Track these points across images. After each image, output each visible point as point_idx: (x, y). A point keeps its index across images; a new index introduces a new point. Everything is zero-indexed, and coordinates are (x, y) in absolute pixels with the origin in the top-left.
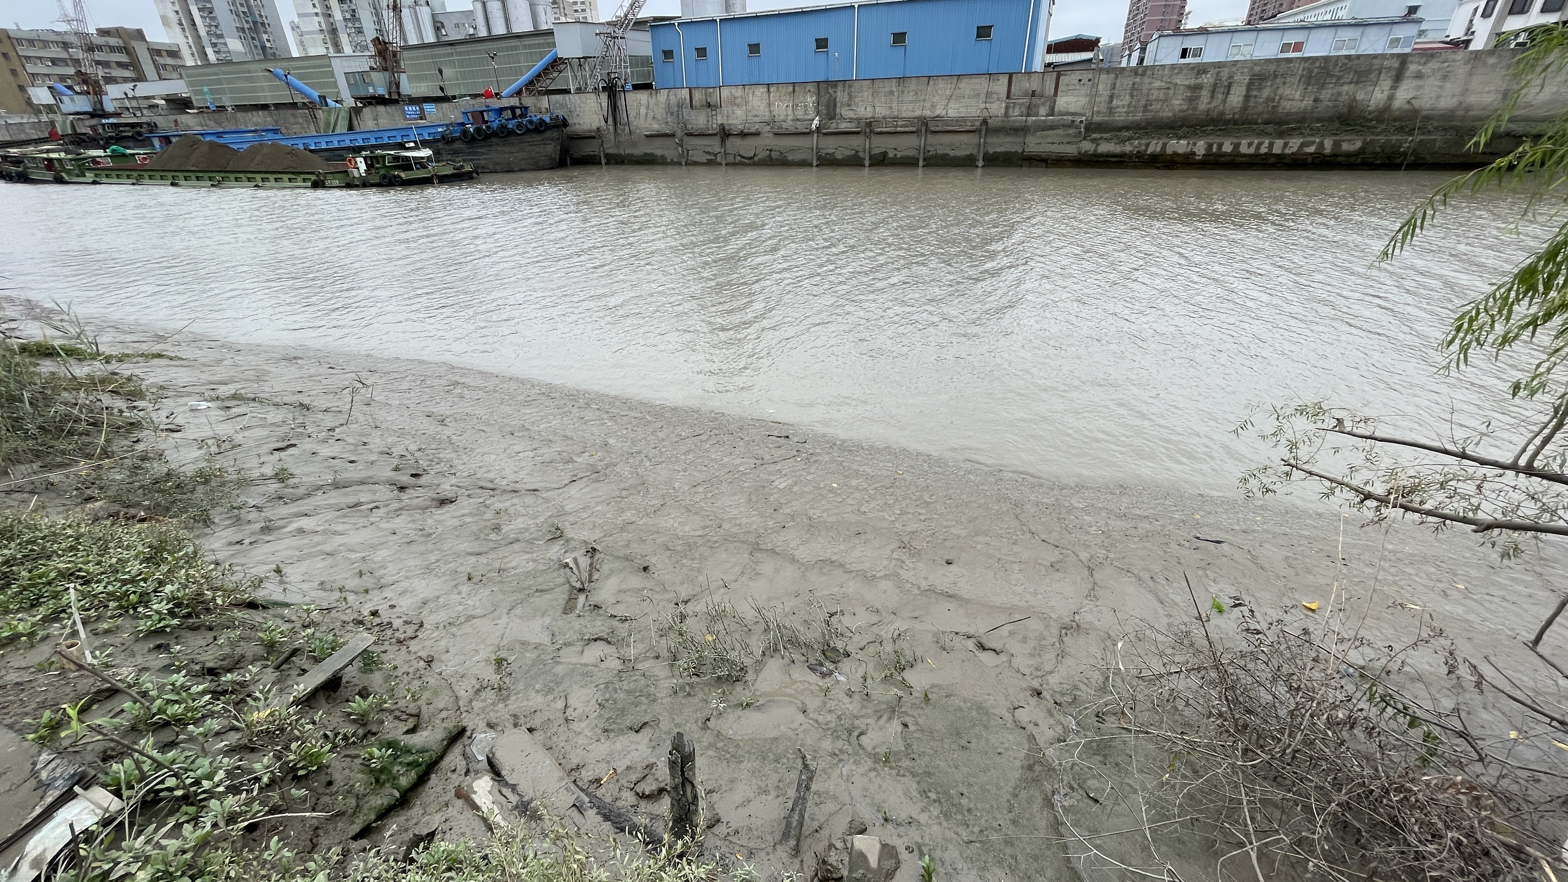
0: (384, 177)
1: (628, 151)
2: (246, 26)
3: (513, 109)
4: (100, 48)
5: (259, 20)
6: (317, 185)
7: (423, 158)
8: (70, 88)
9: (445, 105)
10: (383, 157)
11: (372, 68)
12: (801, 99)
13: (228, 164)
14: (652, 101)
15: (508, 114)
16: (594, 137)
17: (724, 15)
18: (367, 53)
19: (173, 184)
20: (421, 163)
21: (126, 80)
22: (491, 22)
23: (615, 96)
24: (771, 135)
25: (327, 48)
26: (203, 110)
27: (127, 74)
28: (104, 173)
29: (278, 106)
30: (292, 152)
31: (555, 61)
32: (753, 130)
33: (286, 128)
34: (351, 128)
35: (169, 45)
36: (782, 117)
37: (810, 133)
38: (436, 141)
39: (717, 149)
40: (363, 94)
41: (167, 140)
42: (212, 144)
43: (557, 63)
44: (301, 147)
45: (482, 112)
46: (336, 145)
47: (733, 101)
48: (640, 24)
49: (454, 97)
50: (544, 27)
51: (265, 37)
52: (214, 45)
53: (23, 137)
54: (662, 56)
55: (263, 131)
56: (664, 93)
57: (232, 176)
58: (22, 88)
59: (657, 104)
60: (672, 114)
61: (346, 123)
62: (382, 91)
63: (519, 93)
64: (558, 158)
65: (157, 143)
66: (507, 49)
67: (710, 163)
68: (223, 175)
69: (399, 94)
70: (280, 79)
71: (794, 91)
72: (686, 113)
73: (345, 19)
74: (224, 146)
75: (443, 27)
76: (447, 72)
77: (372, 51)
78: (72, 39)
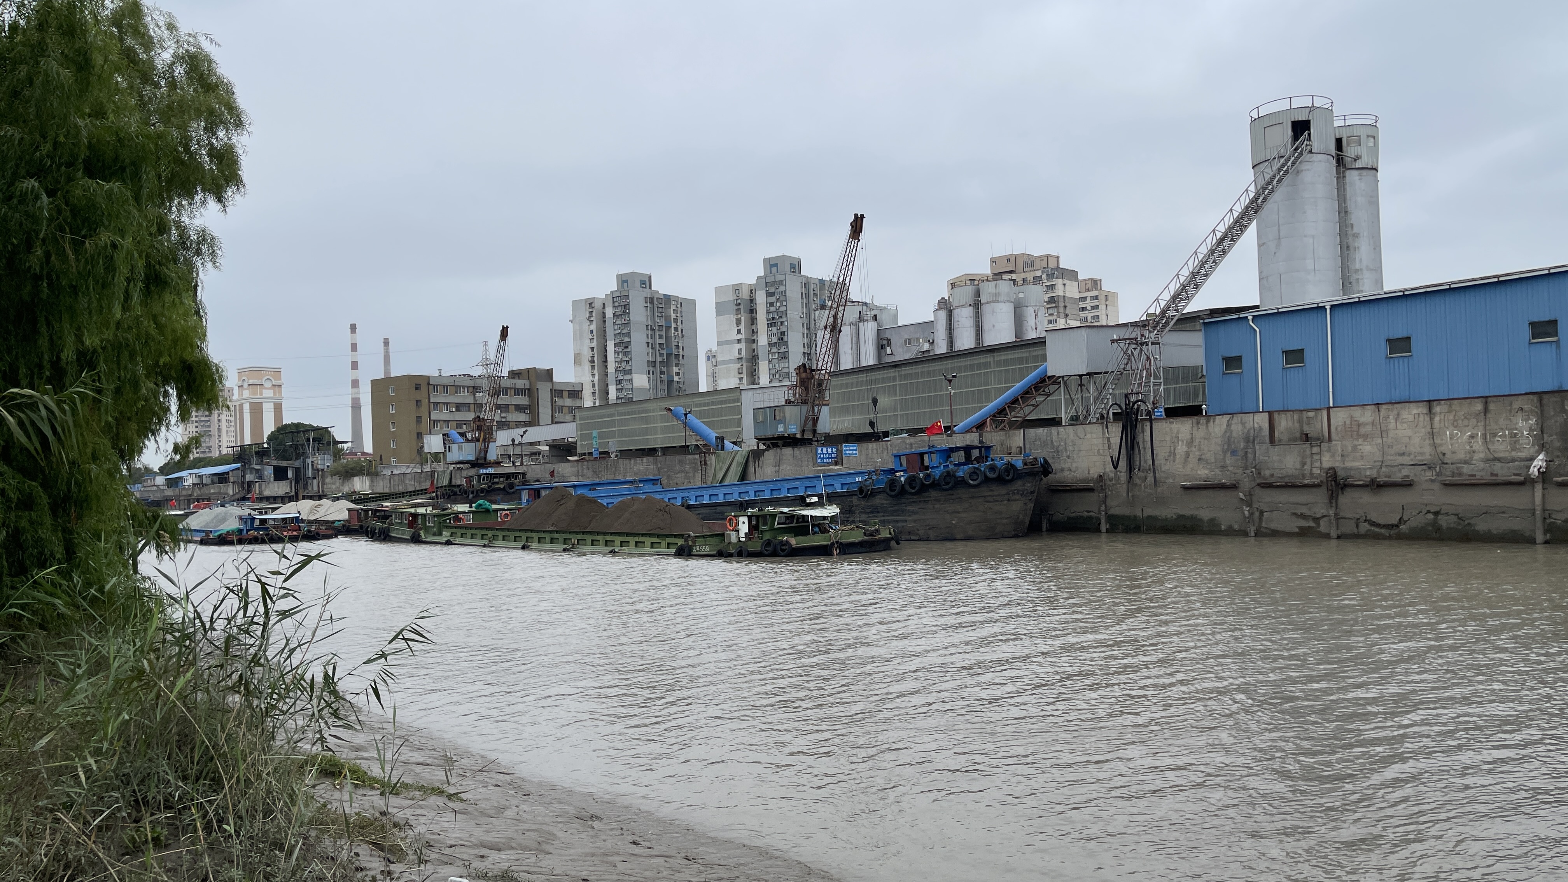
0: (768, 543)
1: (1148, 512)
2: (659, 359)
3: (967, 449)
4: (505, 391)
5: (674, 351)
6: (684, 552)
7: (824, 518)
8: (463, 435)
9: (872, 446)
10: (773, 516)
11: (788, 402)
12: (1502, 422)
13: (590, 522)
14: (1200, 433)
15: (960, 456)
16: (1091, 490)
17: (1339, 299)
18: (786, 383)
19: (524, 548)
20: (821, 525)
21: (518, 424)
22: (956, 333)
23: (1134, 427)
24: (1436, 486)
25: (741, 379)
26: (585, 457)
27: (523, 417)
28: (459, 532)
29: (666, 450)
30: (666, 509)
31: (1043, 380)
32: (1397, 477)
33: (669, 478)
34: (743, 477)
35: (573, 384)
36: (1461, 456)
37: (1527, 482)
38: (850, 494)
39: (1320, 510)
40: (769, 433)
41: (537, 493)
42: (582, 499)
43: (1045, 383)
44: (679, 502)
45: (921, 455)
46: (721, 499)
47: (1355, 430)
48: (1188, 321)
49: (886, 434)
50: (1032, 335)
51: (675, 369)
52: (619, 382)
53: (401, 489)
54: (1222, 366)
55: (641, 481)
56: (1221, 422)
57: (589, 538)
58: (420, 436)
59: (1207, 438)
60: (1234, 452)
61: (740, 469)
62: (793, 429)
63: (980, 426)
64: (1027, 521)
65: (525, 496)
66: (972, 367)
67: (1304, 534)
68: (579, 537)
69: (814, 431)
70: (678, 418)
71: (1486, 410)
72: (1261, 451)
73: (770, 344)
74: (593, 501)
75: (889, 344)
76: (883, 401)
77: (794, 379)
78: (485, 384)
